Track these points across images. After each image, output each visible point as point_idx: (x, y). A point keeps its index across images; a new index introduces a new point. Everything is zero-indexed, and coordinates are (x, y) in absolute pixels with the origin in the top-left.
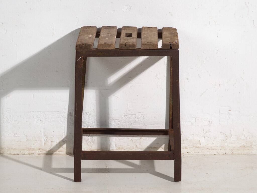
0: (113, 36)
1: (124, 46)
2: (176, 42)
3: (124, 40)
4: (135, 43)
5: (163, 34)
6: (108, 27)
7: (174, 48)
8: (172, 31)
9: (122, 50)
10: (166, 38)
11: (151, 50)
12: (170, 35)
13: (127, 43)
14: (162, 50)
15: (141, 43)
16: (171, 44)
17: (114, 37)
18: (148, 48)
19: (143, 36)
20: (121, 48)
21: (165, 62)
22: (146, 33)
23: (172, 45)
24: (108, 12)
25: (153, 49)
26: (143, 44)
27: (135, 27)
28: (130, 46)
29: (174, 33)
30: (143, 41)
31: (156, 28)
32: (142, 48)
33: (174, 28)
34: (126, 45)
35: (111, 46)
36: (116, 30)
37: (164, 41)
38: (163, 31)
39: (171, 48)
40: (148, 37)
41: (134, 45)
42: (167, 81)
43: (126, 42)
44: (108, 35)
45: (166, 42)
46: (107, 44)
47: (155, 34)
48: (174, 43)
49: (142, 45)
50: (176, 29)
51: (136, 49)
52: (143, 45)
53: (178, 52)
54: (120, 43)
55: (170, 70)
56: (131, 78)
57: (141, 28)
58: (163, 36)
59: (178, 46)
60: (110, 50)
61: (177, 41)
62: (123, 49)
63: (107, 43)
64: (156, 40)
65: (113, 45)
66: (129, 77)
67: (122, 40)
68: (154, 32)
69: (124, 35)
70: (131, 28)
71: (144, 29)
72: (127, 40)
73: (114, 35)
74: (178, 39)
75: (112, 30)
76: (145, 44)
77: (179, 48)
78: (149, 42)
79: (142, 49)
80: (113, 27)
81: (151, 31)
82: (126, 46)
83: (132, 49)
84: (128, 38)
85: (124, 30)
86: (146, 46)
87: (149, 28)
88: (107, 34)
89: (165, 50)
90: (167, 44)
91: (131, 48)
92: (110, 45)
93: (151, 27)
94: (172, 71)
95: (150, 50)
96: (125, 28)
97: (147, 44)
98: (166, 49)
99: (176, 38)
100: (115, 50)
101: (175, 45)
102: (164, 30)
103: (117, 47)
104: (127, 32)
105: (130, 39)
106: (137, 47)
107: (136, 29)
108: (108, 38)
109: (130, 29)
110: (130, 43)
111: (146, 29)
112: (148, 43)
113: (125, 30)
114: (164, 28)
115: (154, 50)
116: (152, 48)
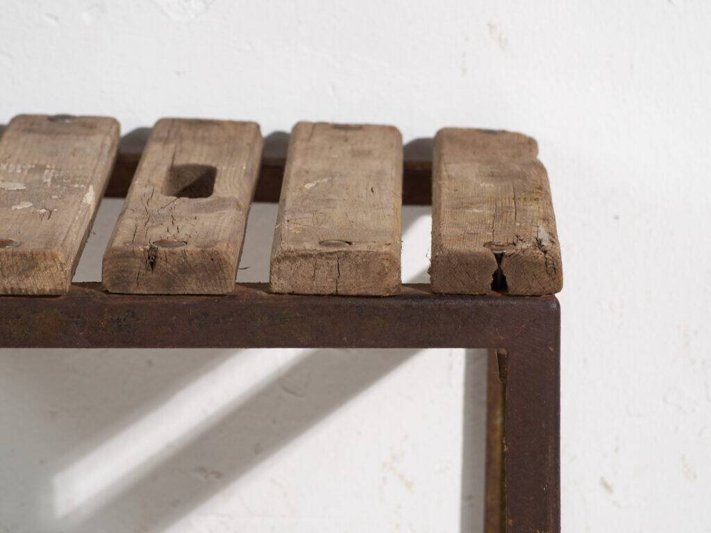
0: (71, 191)
1: (138, 266)
2: (539, 243)
3: (149, 217)
4: (222, 247)
5: (444, 173)
6: (53, 119)
7: (522, 291)
8: (504, 158)
9: (127, 301)
10: (462, 205)
11: (349, 302)
12: (489, 187)
13: (162, 243)
14: (429, 304)
15: (274, 248)
16: (499, 258)
17: (82, 193)
18: (329, 288)
19: (292, 188)
20: (114, 285)
21: (450, 368)
22: (317, 166)
23: (505, 260)
24: (56, 19)
25: (362, 292)
26: (287, 257)
27: (244, 124)
28: (186, 269)
29: (518, 168)
30: (289, 228)
31: (393, 130)
32: (279, 285)
33: (519, 135)
34: (152, 261)
35: (42, 265)
36: (108, 142)
37: (445, 231)
38: (441, 156)
39: (499, 284)
40: (329, 200)
41: (213, 264)
42: (467, 498)
43: (157, 233)
44: (37, 177)
45: (461, 239)
46: (9, 249)
47: (380, 174)
48: (521, 246)
49: (279, 260)
50: (531, 144)
51: (230, 289)
52: (285, 265)
53: (552, 317)
54: (112, 240)
55: (490, 427)
56: (219, 475)
57: (287, 128)
58: (444, 189)
59: (553, 271)
60: (34, 296)
61: (543, 235)
62: (132, 289)
63: (10, 242)
64: (387, 224)
65: (54, 257)
66: (202, 470)
67: (129, 222)
68: (375, 164)
69: (154, 180)
70: (215, 131)
71: (304, 135)
72: (168, 223)
73: (84, 183)
74: (549, 219)
75: (77, 145)
76: (305, 256)
77: (559, 287)
78: (336, 236)
79: (275, 288)
80: (88, 125)
81: (359, 154)
82: (153, 264)
83: (206, 291)
84: (185, 203)
85: (166, 141)
86: (306, 267)
87: (342, 133)
88: (30, 171)
89: (453, 303)
90: (474, 255)
91: (192, 286)
92: (30, 262)
93: (359, 128)
94: (498, 434)
95: (336, 301)
96: (173, 128)
97: (321, 255)
98: (461, 296)
99: (533, 208)
100: (70, 296)
101: (537, 264)
102: (447, 148)
103: (90, 271)
104: (181, 161)
105: (199, 209)
106: (242, 277)
107: (247, 138)
108: (27, 205)
109: (203, 139)
110: (190, 248)
111: (317, 140)
112: (325, 249)
113: (171, 147)
114: (446, 136)
115: (372, 301)
116: (353, 283)
